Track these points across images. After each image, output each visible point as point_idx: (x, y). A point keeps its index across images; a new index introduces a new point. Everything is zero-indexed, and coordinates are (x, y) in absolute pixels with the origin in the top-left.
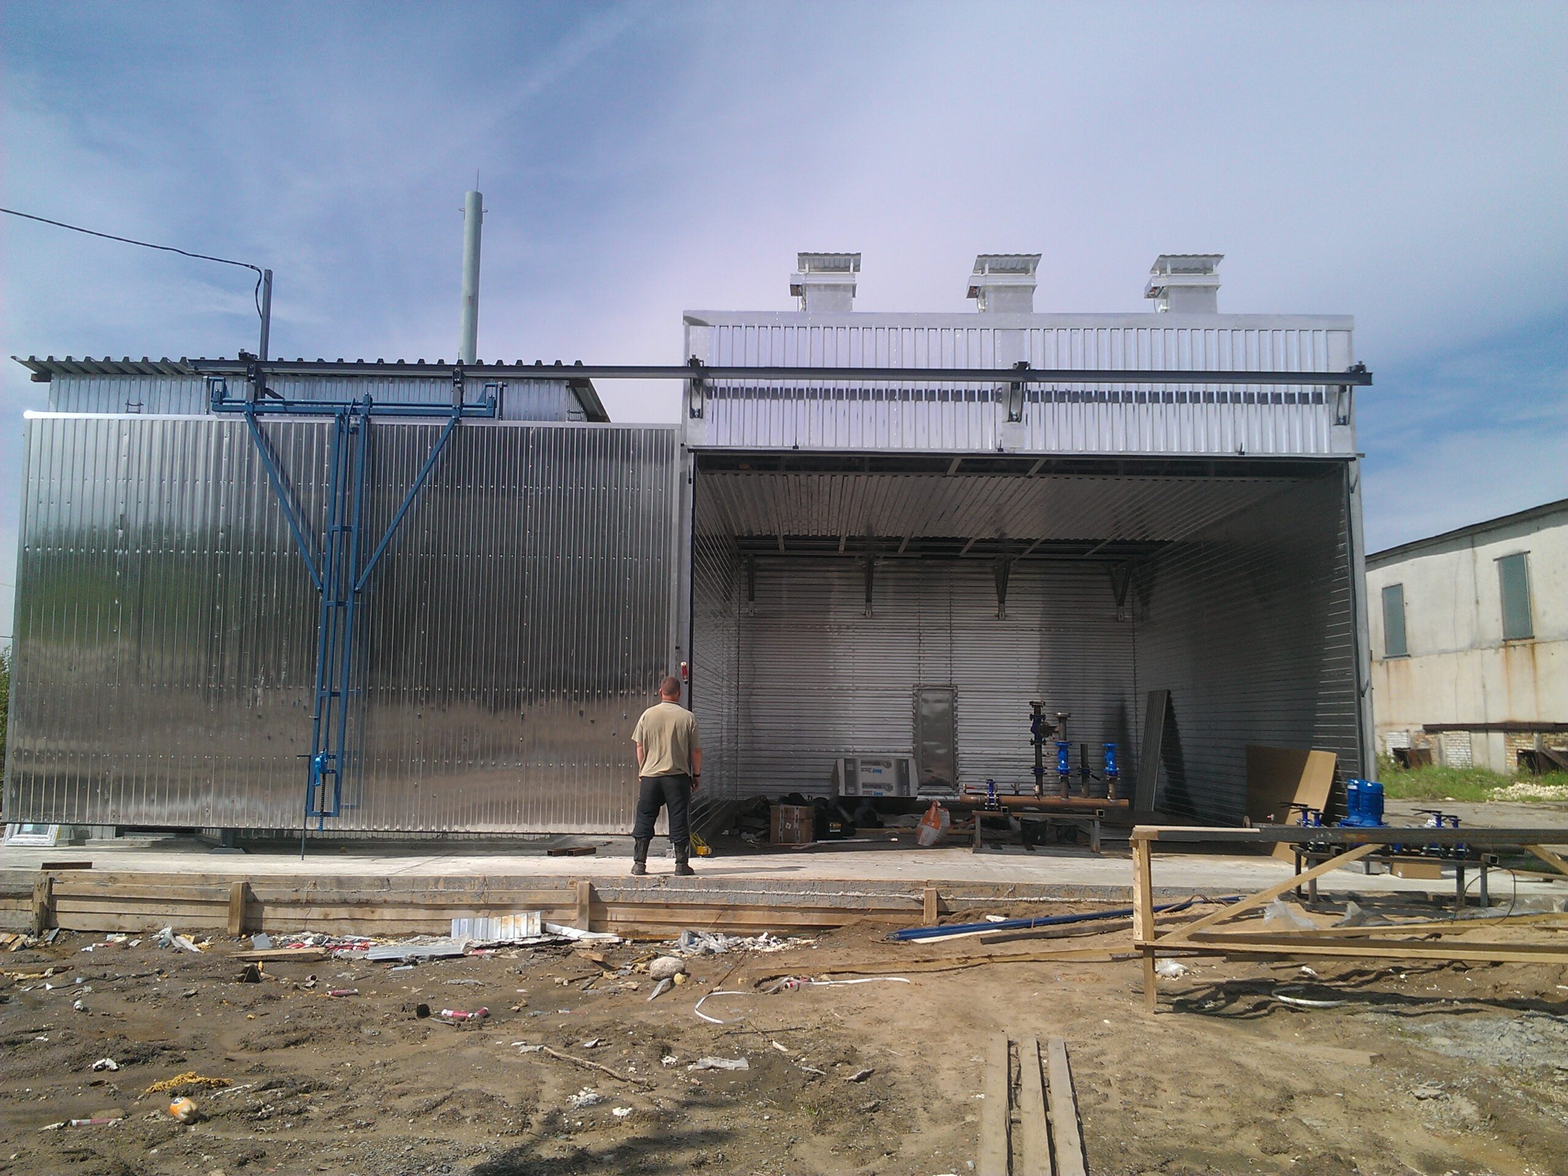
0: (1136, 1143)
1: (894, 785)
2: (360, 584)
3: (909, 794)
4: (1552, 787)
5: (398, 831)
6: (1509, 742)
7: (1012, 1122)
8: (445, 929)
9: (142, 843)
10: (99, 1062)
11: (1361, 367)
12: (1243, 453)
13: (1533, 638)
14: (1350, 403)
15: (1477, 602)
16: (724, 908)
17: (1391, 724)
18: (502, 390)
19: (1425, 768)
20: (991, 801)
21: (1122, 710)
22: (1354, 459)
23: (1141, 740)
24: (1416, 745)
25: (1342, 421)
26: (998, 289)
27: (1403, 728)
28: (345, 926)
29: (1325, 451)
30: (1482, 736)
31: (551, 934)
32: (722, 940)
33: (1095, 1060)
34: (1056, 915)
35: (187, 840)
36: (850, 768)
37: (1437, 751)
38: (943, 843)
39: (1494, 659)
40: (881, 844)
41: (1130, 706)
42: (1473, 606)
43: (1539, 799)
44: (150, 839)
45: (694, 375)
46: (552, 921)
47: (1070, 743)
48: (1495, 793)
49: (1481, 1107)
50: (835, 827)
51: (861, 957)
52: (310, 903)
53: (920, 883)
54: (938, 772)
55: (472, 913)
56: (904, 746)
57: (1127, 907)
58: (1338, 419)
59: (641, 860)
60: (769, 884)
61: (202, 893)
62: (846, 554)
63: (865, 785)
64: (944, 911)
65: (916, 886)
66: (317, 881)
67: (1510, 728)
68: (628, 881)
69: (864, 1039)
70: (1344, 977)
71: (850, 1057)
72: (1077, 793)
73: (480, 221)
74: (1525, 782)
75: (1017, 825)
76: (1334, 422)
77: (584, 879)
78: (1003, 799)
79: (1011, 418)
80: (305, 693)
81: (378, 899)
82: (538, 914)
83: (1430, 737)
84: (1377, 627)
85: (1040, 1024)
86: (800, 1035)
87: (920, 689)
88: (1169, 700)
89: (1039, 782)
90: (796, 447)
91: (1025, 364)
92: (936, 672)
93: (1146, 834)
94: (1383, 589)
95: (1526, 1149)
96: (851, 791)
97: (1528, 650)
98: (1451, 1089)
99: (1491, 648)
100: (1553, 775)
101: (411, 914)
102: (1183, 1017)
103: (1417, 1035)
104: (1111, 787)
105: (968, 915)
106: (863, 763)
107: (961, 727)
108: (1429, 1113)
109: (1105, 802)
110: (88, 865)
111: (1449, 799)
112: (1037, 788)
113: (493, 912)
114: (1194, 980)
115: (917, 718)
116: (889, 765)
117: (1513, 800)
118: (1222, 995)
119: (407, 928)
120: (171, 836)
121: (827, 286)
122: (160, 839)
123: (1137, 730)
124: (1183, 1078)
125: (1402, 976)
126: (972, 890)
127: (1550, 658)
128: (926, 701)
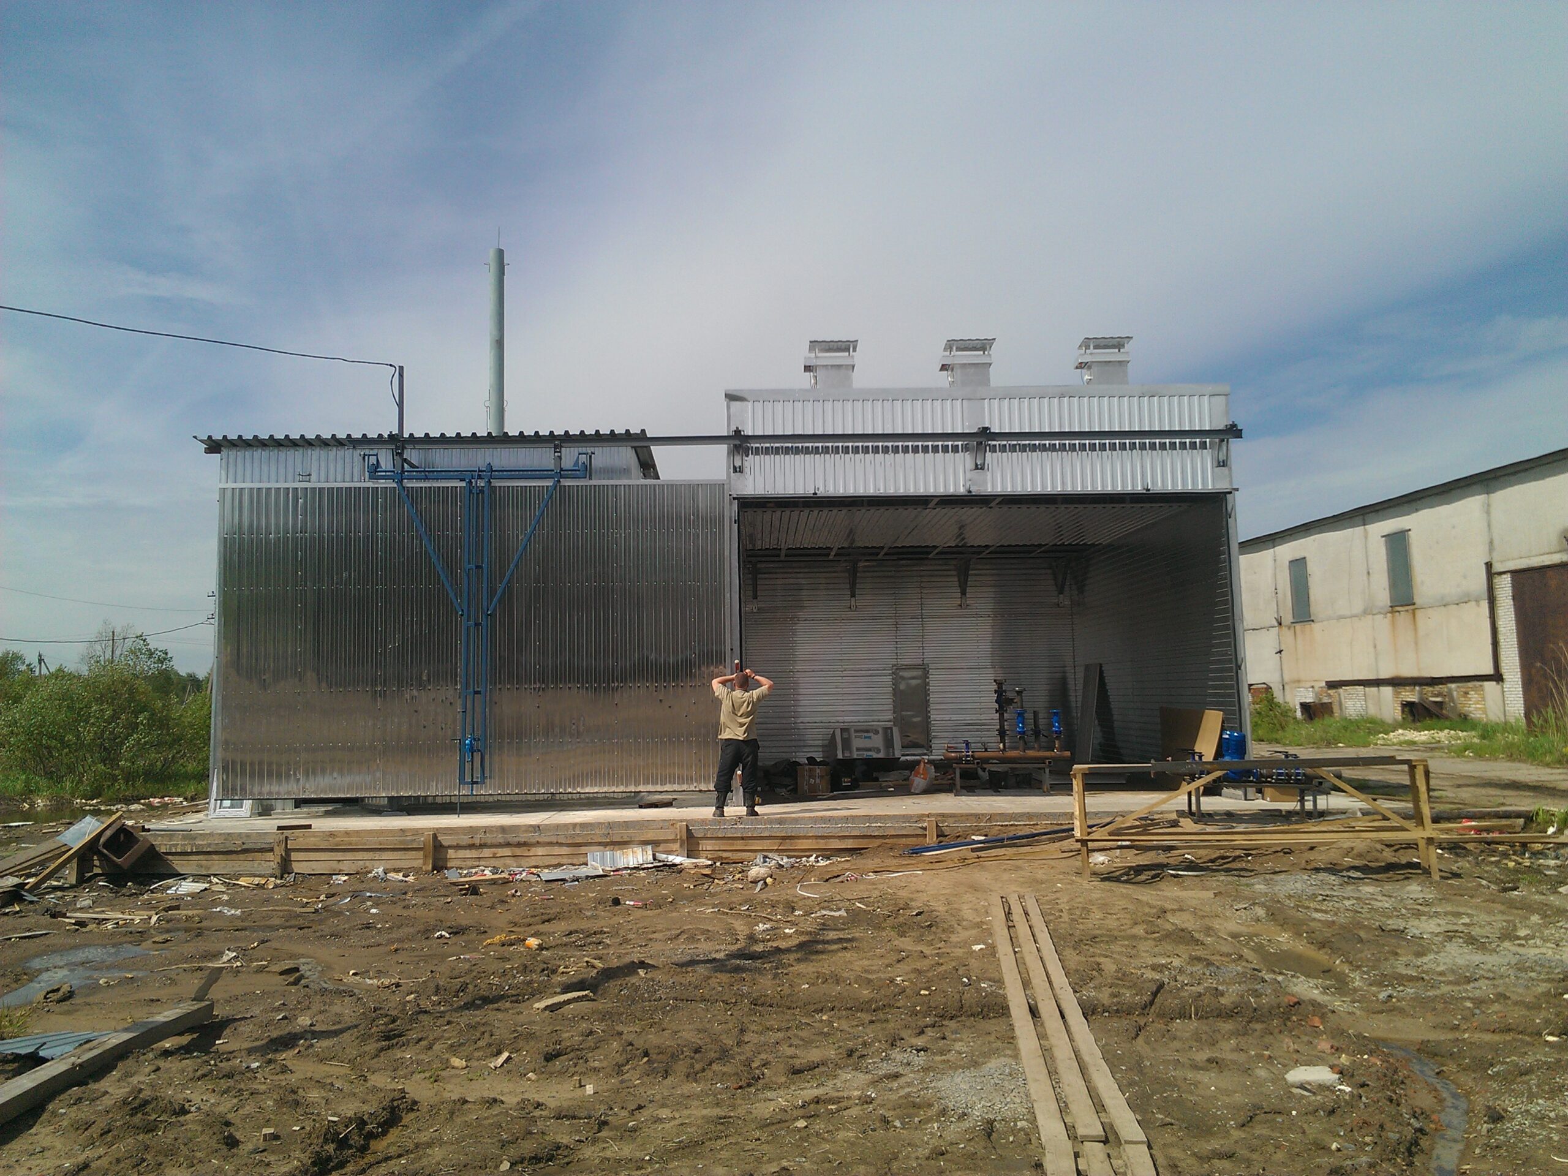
0: (1078, 932)
1: (882, 748)
2: (491, 608)
3: (894, 755)
4: (1426, 732)
5: (526, 794)
6: (1397, 694)
7: (1009, 927)
8: (582, 860)
9: (317, 812)
10: (438, 934)
11: (1234, 425)
12: (1149, 490)
13: (1414, 604)
14: (1227, 449)
15: (1368, 573)
16: (784, 838)
17: (1299, 681)
18: (590, 457)
19: (1327, 720)
20: (968, 756)
21: (1064, 681)
22: (1230, 493)
23: (1079, 704)
24: (1320, 699)
25: (1222, 464)
26: (964, 366)
27: (1309, 684)
28: (508, 861)
29: (1210, 487)
30: (1374, 690)
31: (660, 861)
32: (785, 860)
33: (1055, 902)
34: (1020, 834)
35: (352, 808)
36: (845, 735)
37: (1337, 704)
38: (932, 789)
39: (1383, 623)
40: (881, 793)
41: (1070, 676)
42: (1365, 577)
43: (1414, 743)
44: (322, 809)
45: (737, 442)
46: (659, 852)
47: (1025, 711)
48: (1379, 739)
49: (1268, 910)
50: (846, 782)
51: (892, 862)
52: (483, 846)
53: (923, 815)
54: (913, 737)
55: (602, 848)
56: (885, 715)
57: (1070, 826)
58: (1219, 462)
59: (720, 806)
60: (815, 820)
61: (401, 842)
62: (836, 559)
63: (858, 749)
64: (941, 835)
65: (920, 818)
66: (487, 830)
67: (1396, 682)
68: (712, 822)
69: (912, 900)
70: (1212, 861)
71: (906, 907)
72: (1033, 748)
73: (503, 274)
74: (1406, 729)
75: (985, 776)
76: (1215, 464)
77: (681, 821)
78: (977, 755)
79: (977, 468)
80: (451, 692)
81: (533, 840)
82: (649, 847)
83: (1331, 692)
84: (1285, 595)
85: (1018, 889)
86: (872, 900)
87: (897, 670)
88: (1101, 672)
89: (1003, 741)
90: (815, 494)
91: (987, 428)
92: (910, 655)
93: (1081, 769)
94: (1290, 562)
95: (1285, 926)
96: (847, 754)
97: (1409, 616)
98: (1254, 904)
99: (1380, 613)
100: (1428, 722)
101: (557, 850)
102: (1107, 883)
103: (1247, 885)
104: (1057, 742)
105: (959, 837)
106: (856, 731)
107: (933, 698)
108: (1241, 917)
109: (1053, 754)
110: (309, 827)
111: (1341, 745)
112: (1001, 746)
113: (617, 847)
114: (1116, 865)
115: (896, 692)
116: (877, 732)
117: (1394, 744)
118: (1132, 872)
119: (555, 861)
120: (338, 806)
121: (832, 366)
122: (330, 808)
123: (1076, 696)
124: (1104, 906)
125: (1250, 858)
126: (961, 819)
127: (1428, 621)
128: (903, 678)
